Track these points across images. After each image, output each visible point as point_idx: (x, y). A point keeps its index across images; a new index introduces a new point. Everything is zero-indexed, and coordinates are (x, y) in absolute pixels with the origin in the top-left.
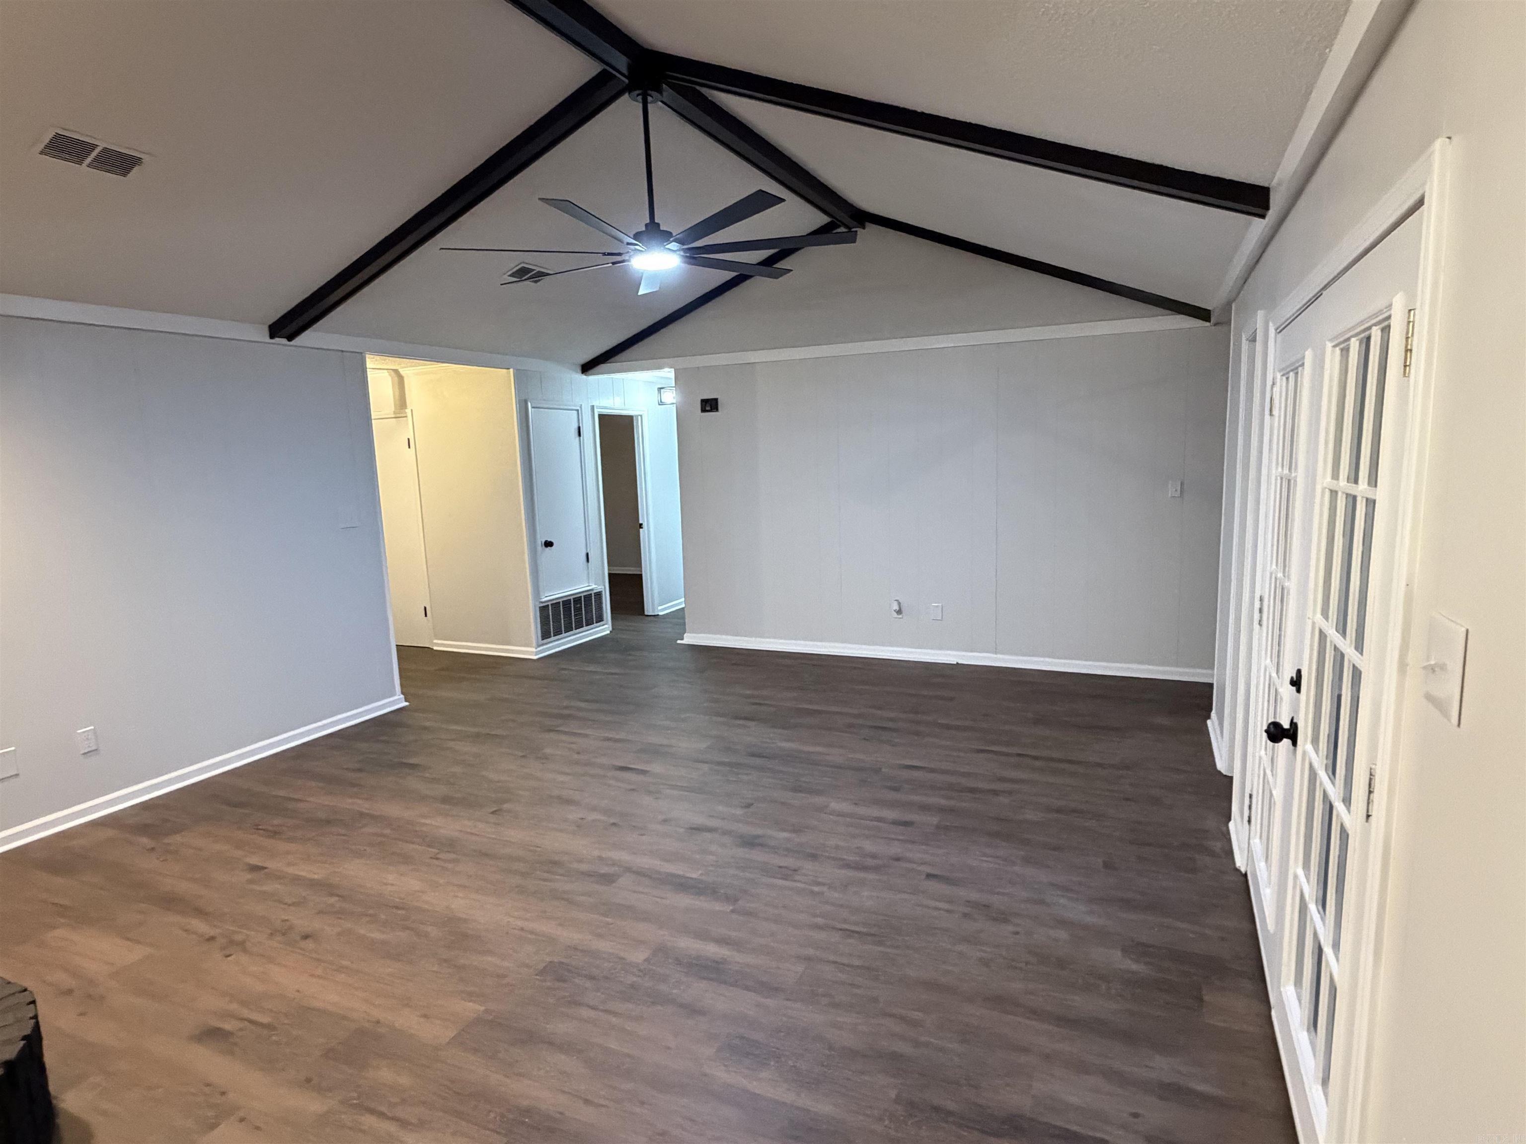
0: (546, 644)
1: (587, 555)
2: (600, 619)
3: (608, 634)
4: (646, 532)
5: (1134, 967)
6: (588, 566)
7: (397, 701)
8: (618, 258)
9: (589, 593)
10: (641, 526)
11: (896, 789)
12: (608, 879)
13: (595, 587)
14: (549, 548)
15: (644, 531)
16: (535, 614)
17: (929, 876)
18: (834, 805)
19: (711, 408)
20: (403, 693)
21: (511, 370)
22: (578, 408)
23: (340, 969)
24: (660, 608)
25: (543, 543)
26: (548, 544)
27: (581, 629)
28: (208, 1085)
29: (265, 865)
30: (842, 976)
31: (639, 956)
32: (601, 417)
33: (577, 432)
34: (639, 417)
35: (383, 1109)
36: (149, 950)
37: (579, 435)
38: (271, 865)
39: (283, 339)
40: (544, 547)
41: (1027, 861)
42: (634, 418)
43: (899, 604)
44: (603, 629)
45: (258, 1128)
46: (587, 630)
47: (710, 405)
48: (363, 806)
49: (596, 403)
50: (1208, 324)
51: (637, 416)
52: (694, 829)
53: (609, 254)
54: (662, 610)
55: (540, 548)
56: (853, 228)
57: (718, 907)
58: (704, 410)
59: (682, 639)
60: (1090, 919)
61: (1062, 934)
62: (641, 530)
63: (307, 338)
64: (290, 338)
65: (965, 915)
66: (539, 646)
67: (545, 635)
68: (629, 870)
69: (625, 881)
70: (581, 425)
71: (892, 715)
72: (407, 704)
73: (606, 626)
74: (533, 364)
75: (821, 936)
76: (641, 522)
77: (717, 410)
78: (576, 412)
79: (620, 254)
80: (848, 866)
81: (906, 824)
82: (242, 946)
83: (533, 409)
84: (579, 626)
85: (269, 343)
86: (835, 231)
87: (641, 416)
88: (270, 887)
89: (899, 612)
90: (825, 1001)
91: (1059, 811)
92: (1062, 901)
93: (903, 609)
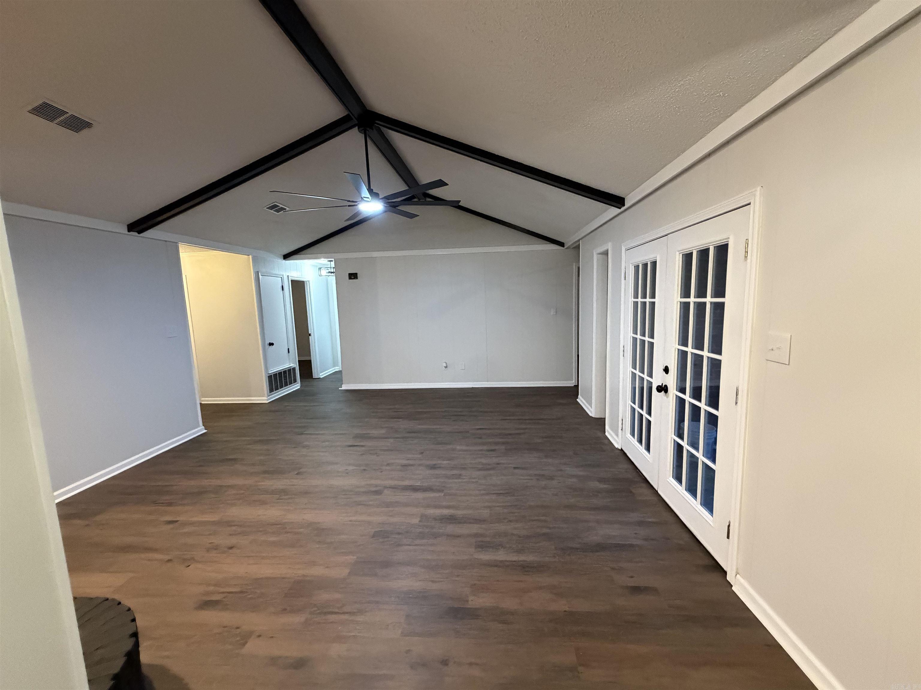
0: (272, 395)
1: (288, 349)
2: (295, 381)
3: (299, 388)
4: (313, 338)
5: (605, 486)
6: (289, 355)
7: (201, 430)
8: (353, 204)
9: (290, 368)
10: (310, 335)
11: (481, 438)
12: (378, 493)
13: (292, 365)
14: (271, 346)
15: (312, 338)
16: (266, 380)
17: (515, 468)
18: (458, 447)
19: (354, 277)
20: (203, 425)
21: (250, 256)
22: (282, 276)
23: (263, 558)
24: (321, 374)
25: (268, 343)
26: (271, 344)
27: (287, 387)
28: (225, 627)
29: (178, 519)
30: (506, 511)
31: (416, 521)
32: (292, 281)
33: (281, 289)
34: (308, 282)
35: (337, 610)
36: (131, 575)
37: (283, 290)
38: (181, 518)
39: (135, 233)
40: (269, 346)
41: (546, 457)
42: (305, 282)
43: (446, 363)
44: (296, 386)
45: (272, 637)
46: (290, 387)
47: (353, 276)
48: (218, 482)
49: (290, 275)
50: (563, 248)
51: (307, 281)
52: (403, 466)
53: (349, 201)
54: (322, 375)
55: (267, 346)
56: (421, 200)
57: (437, 495)
58: (350, 278)
59: (341, 387)
60: (581, 473)
61: (574, 480)
62: (310, 337)
63: (150, 233)
64: (139, 232)
65: (538, 479)
66: (269, 396)
67: (271, 390)
68: (386, 487)
69: (386, 491)
70: (283, 285)
71: (459, 410)
72: (206, 431)
73: (298, 384)
74: (262, 254)
75: (487, 497)
76: (310, 333)
77: (357, 278)
78: (281, 278)
79: (356, 202)
80: (480, 470)
81: (492, 450)
82: (193, 559)
83: (261, 276)
84: (286, 385)
85: (127, 234)
86: (413, 200)
87: (309, 281)
88: (186, 530)
89: (446, 367)
90: (506, 521)
91: (546, 437)
92: (568, 469)
93: (448, 365)
